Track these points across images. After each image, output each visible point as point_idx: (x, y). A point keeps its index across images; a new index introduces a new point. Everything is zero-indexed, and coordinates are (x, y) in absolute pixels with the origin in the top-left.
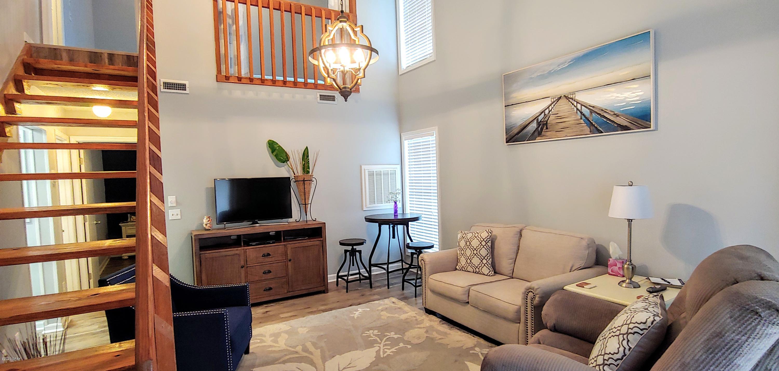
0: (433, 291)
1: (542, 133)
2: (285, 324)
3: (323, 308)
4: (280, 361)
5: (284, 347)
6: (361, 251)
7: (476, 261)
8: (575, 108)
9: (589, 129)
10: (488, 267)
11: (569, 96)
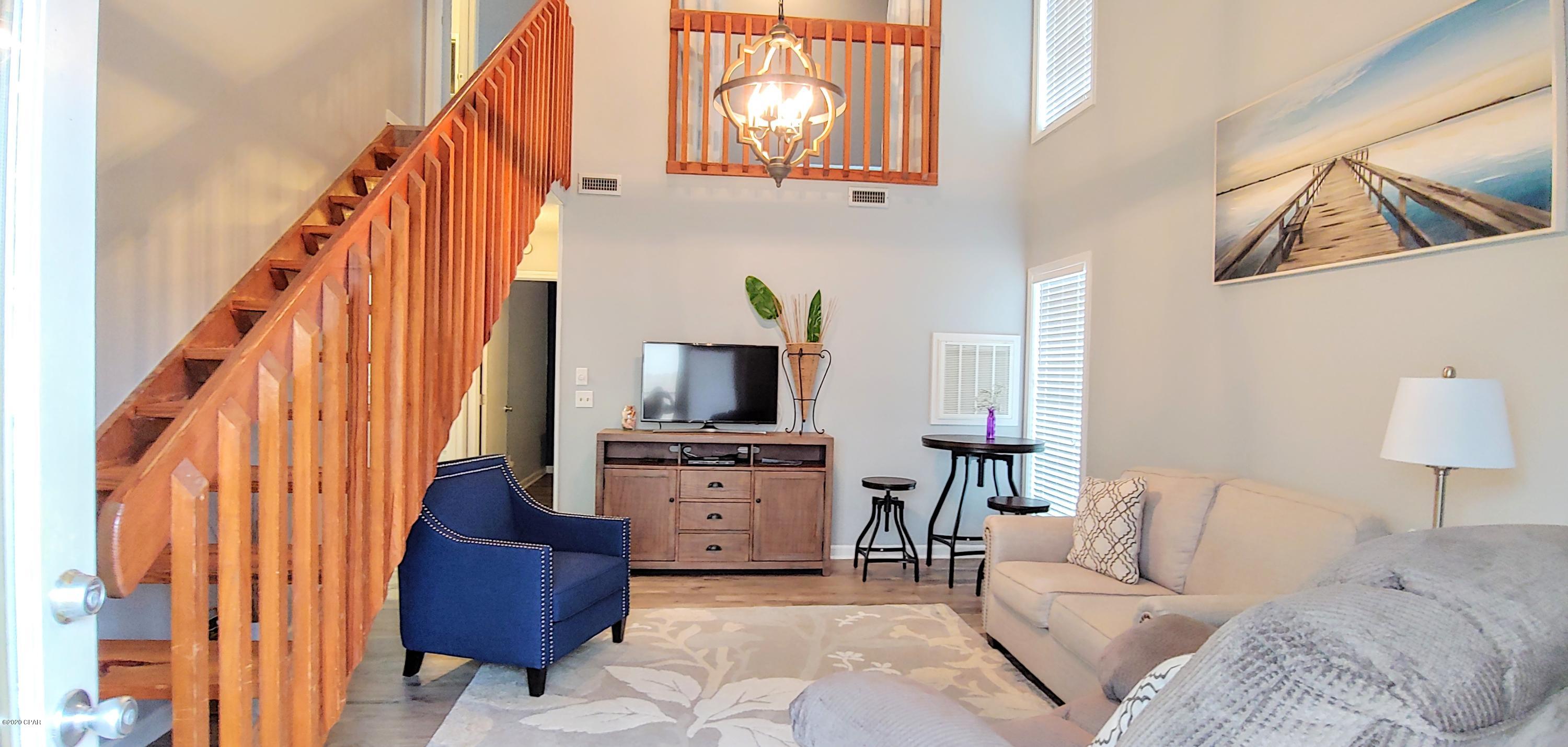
0: (996, 597)
1: (1289, 253)
2: (713, 612)
4: (655, 665)
5: (680, 646)
6: (902, 503)
8: (1366, 187)
9: (1397, 238)
10: (1125, 562)
11: (1354, 158)
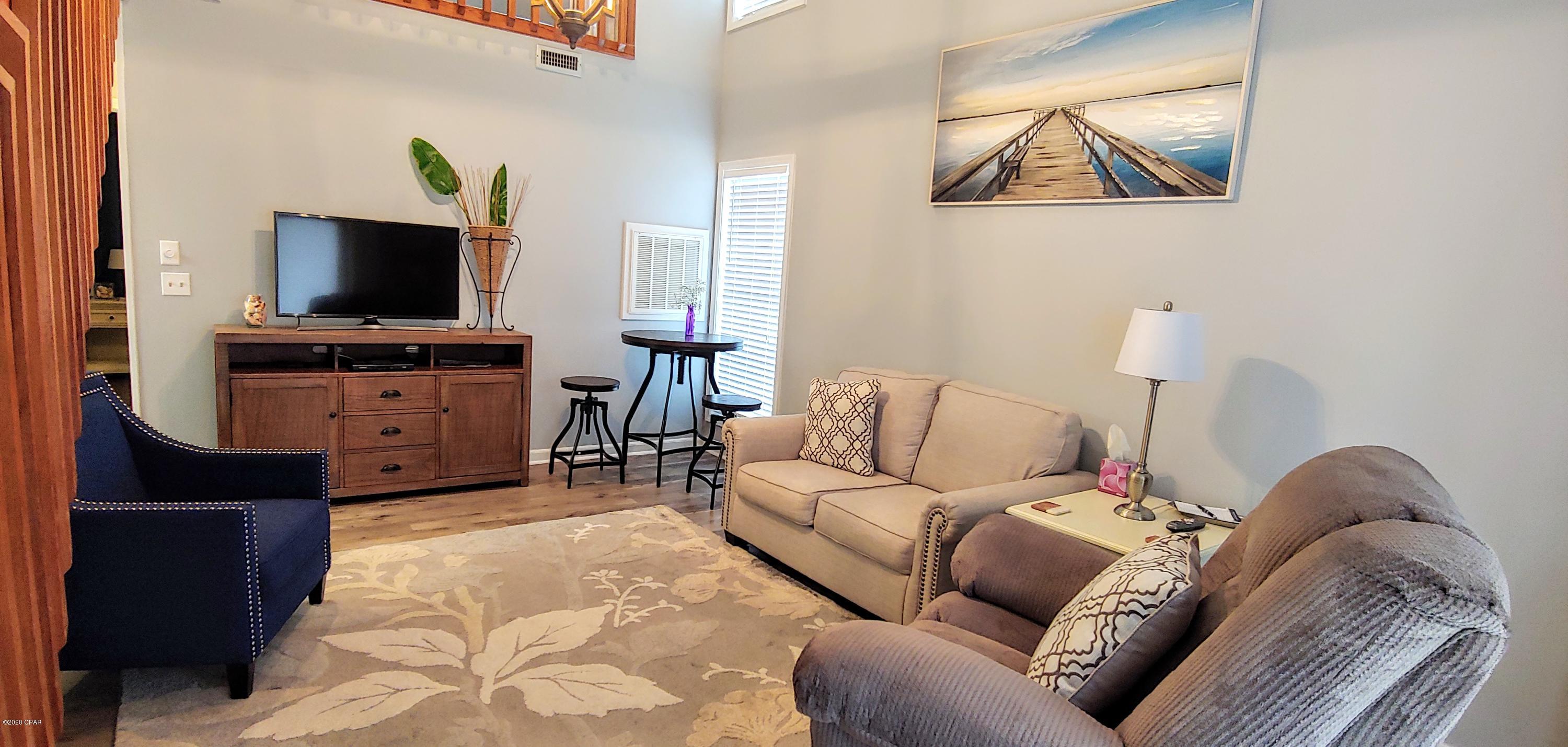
0: (744, 498)
1: (1006, 186)
2: (417, 545)
3: (510, 516)
4: (387, 624)
5: (405, 594)
6: (606, 404)
7: (840, 443)
8: (1081, 139)
9: (1103, 187)
10: (863, 457)
11: (1072, 111)
